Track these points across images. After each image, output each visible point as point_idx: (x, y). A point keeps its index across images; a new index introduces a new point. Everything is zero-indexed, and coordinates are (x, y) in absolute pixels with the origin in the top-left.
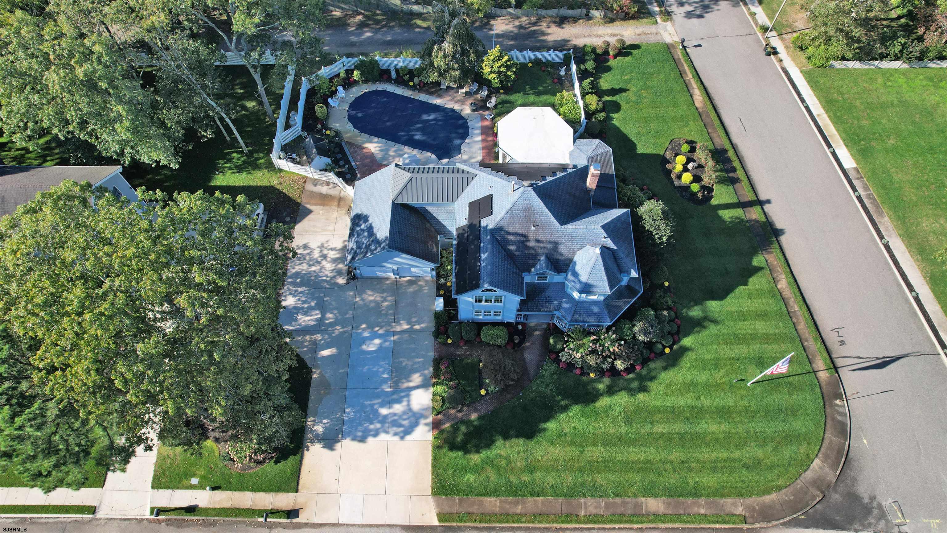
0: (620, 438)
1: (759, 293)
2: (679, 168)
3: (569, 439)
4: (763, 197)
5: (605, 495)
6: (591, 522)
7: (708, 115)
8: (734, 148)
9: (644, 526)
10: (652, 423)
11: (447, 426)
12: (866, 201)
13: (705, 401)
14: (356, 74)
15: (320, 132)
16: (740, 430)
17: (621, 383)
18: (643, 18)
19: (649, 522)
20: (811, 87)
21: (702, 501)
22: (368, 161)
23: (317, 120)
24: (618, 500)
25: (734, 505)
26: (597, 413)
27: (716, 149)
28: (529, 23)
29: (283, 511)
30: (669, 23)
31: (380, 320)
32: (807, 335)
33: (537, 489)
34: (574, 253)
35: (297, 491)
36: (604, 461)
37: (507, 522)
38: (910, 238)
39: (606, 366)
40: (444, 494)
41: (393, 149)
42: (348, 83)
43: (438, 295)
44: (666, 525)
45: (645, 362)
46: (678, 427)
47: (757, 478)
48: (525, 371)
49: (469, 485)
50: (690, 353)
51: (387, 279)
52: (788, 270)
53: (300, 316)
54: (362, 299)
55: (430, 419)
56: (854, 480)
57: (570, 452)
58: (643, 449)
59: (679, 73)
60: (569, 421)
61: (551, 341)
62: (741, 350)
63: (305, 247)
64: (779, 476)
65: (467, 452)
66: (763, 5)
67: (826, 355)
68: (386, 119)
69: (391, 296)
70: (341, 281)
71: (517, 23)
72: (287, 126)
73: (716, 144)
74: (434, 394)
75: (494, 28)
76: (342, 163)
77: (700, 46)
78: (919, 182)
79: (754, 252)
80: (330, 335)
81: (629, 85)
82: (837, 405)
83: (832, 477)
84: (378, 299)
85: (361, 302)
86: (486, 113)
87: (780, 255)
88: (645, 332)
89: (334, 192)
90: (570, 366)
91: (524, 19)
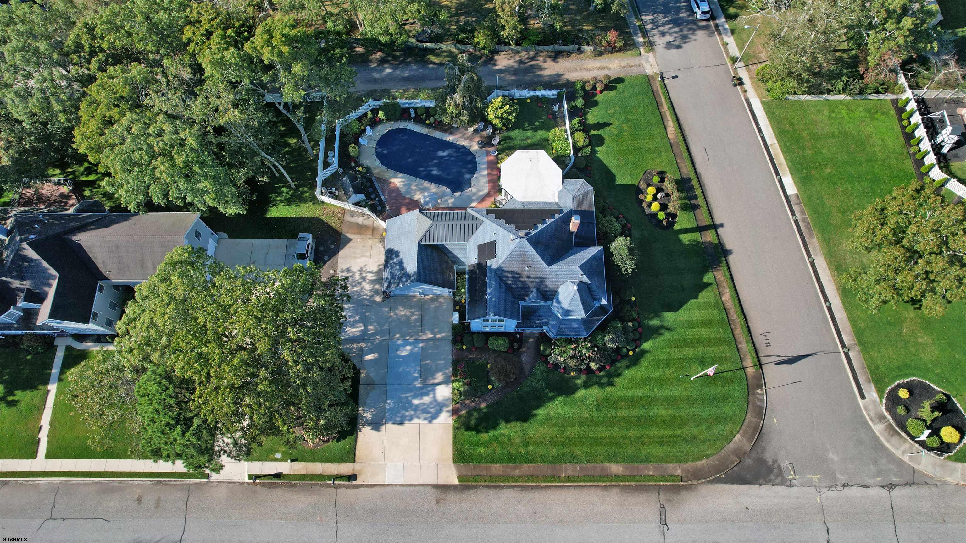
0: (592, 421)
1: (707, 305)
2: (649, 198)
3: (554, 422)
4: (717, 222)
5: (579, 462)
6: (569, 481)
7: (678, 146)
8: (698, 177)
9: (608, 484)
10: (616, 409)
11: (463, 412)
12: (801, 224)
13: (658, 392)
14: (381, 114)
15: (353, 168)
16: (683, 414)
17: (595, 379)
18: (629, 50)
19: (612, 481)
20: (768, 118)
21: (651, 466)
22: (394, 194)
23: (351, 158)
24: (589, 465)
25: (674, 468)
26: (575, 402)
27: (682, 178)
28: (528, 58)
29: (345, 476)
30: (651, 54)
31: (410, 331)
32: (742, 339)
33: (530, 458)
34: (558, 287)
35: (354, 461)
36: (579, 438)
37: (508, 482)
38: (832, 256)
39: (583, 367)
40: (462, 462)
41: (415, 184)
42: (374, 123)
43: (455, 310)
44: (624, 484)
45: (613, 362)
46: (636, 412)
47: (692, 449)
48: (521, 370)
49: (480, 456)
50: (648, 355)
51: (414, 297)
52: (732, 285)
53: (348, 328)
54: (396, 314)
55: (451, 408)
56: (764, 449)
57: (555, 431)
58: (608, 428)
59: (656, 105)
60: (554, 409)
61: (542, 348)
62: (689, 352)
63: (348, 270)
64: (709, 447)
65: (478, 432)
66: (735, 35)
67: (754, 354)
68: (408, 155)
69: (419, 311)
70: (378, 299)
71: (517, 58)
72: (326, 165)
73: (683, 173)
74: (454, 389)
75: (497, 63)
76: (373, 196)
77: (676, 77)
78: (845, 208)
79: (705, 270)
80: (372, 343)
81: (612, 119)
82: (758, 394)
83: (747, 447)
84: (408, 313)
85: (394, 317)
86: (491, 149)
87: (727, 273)
88: (612, 341)
89: (368, 223)
90: (556, 366)
91: (524, 53)
